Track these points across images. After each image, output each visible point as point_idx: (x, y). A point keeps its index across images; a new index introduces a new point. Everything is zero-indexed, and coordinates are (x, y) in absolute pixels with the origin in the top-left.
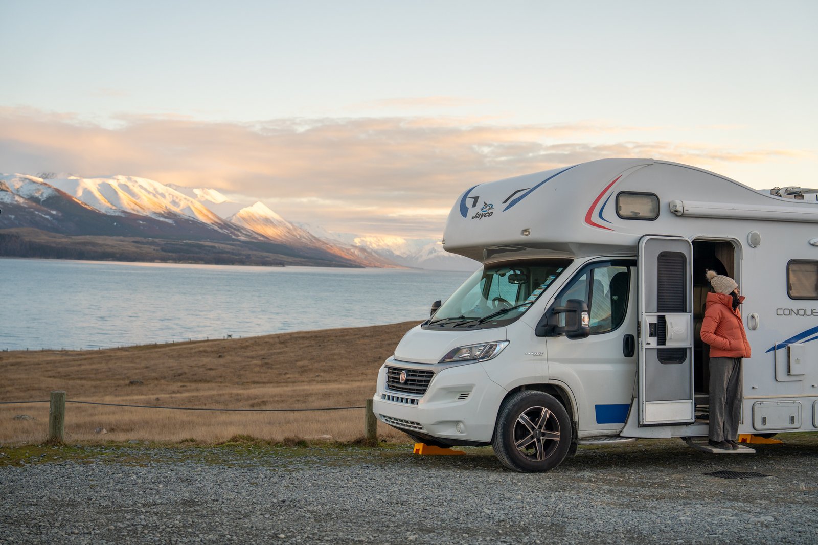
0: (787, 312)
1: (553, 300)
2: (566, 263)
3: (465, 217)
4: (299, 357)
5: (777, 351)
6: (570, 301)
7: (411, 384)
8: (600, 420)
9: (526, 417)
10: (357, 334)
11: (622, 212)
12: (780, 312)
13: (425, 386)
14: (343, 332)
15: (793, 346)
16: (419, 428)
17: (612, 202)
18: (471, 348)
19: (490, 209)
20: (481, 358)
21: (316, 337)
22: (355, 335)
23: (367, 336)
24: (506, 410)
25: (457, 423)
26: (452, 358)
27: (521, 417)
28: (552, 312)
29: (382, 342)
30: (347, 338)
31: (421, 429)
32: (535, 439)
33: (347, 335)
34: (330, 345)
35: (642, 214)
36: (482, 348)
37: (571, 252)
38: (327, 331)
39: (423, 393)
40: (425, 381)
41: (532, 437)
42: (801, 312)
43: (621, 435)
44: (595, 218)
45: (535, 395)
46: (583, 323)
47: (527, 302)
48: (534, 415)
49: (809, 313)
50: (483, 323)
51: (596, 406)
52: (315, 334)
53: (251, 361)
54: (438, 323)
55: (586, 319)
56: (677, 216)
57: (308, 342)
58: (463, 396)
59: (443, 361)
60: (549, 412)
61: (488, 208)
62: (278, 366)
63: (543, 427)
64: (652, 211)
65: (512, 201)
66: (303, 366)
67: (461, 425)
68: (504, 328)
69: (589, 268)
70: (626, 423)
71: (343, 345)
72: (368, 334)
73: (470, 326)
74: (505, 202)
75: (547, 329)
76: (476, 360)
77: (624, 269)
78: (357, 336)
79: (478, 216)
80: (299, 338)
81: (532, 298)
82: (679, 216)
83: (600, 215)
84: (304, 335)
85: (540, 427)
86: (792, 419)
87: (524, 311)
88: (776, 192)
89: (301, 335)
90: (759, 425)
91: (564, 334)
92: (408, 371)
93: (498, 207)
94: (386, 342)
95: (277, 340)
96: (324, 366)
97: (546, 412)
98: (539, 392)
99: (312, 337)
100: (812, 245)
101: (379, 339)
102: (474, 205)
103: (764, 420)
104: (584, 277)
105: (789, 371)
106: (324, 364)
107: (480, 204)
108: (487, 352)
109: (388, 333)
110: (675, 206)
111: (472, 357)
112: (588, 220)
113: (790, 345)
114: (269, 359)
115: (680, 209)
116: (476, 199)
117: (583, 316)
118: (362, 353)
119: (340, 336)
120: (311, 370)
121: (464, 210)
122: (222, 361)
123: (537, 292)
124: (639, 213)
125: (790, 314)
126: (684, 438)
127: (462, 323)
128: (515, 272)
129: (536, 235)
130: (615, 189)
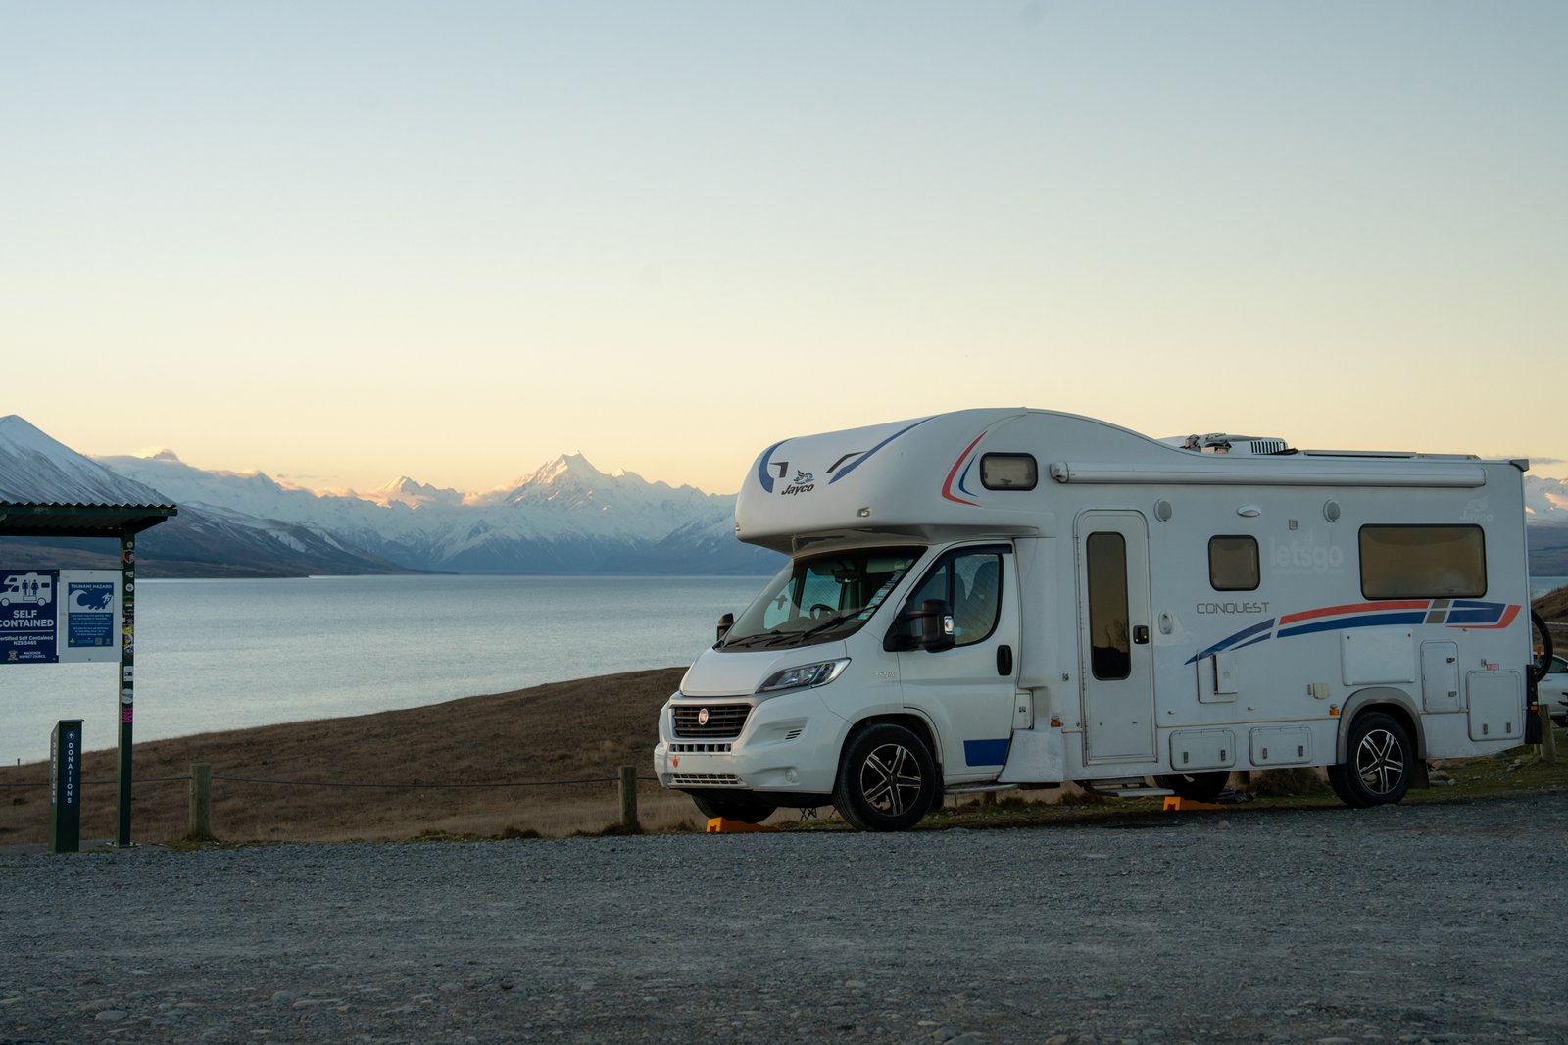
0: (1211, 608)
1: (904, 602)
2: (917, 553)
3: (771, 492)
4: (221, 792)
5: (1199, 662)
6: (928, 602)
7: (715, 726)
8: (971, 761)
9: (877, 758)
10: (351, 733)
11: (989, 481)
12: (1202, 608)
13: (737, 725)
14: (316, 729)
15: (1220, 655)
16: (732, 783)
17: (976, 467)
18: (798, 671)
19: (808, 481)
20: (814, 683)
21: (251, 743)
22: (346, 734)
23: (377, 736)
24: (851, 750)
25: (787, 769)
26: (774, 685)
27: (871, 759)
28: (903, 619)
29: (415, 747)
30: (327, 741)
31: (736, 783)
32: (889, 788)
33: (326, 736)
34: (288, 760)
35: (1014, 483)
36: (814, 670)
37: (924, 537)
38: (274, 728)
39: (736, 736)
40: (738, 719)
41: (885, 785)
42: (1230, 608)
43: (999, 780)
44: (954, 490)
45: (888, 728)
46: (946, 630)
47: (868, 606)
48: (887, 755)
49: (1240, 608)
50: (809, 638)
51: (965, 742)
52: (249, 737)
53: (101, 808)
54: (740, 643)
55: (949, 626)
56: (1060, 482)
57: (232, 755)
58: (793, 735)
59: (761, 691)
60: (905, 751)
61: (805, 479)
62: (173, 814)
63: (899, 773)
64: (1029, 476)
65: (840, 469)
66: (233, 812)
67: (793, 773)
68: (841, 642)
69: (948, 558)
70: (1005, 765)
71: (321, 759)
72: (379, 731)
73: (791, 644)
74: (830, 471)
75: (899, 640)
76: (807, 685)
77: (994, 557)
78: (350, 737)
79: (790, 490)
80: (207, 747)
81: (875, 601)
82: (1063, 483)
83: (961, 487)
84: (220, 741)
85: (895, 772)
86: (1223, 754)
87: (866, 618)
88: (1193, 443)
89: (210, 741)
90: (1179, 763)
91: (921, 646)
92: (710, 708)
93: (821, 479)
94: (425, 746)
95: (153, 756)
96: (286, 807)
97: (901, 751)
98: (891, 725)
99: (240, 744)
100: (1241, 515)
101: (406, 740)
102: (783, 474)
103: (1186, 756)
104: (942, 571)
105: (1216, 689)
106: (283, 802)
107: (792, 473)
108: (822, 674)
109: (425, 726)
110: (1058, 470)
111: (801, 682)
112: (946, 493)
113: (1216, 653)
114: (145, 800)
115: (1063, 473)
116: (784, 466)
117: (946, 621)
118: (369, 773)
119: (309, 739)
120: (254, 818)
121: (767, 483)
122: (24, 811)
123: (882, 592)
124: (1010, 482)
125: (1215, 611)
126: (1080, 783)
127: (778, 640)
128: (844, 566)
129: (877, 517)
130: (979, 451)
